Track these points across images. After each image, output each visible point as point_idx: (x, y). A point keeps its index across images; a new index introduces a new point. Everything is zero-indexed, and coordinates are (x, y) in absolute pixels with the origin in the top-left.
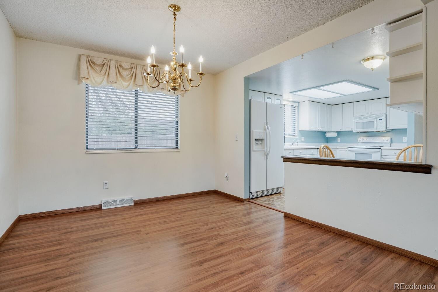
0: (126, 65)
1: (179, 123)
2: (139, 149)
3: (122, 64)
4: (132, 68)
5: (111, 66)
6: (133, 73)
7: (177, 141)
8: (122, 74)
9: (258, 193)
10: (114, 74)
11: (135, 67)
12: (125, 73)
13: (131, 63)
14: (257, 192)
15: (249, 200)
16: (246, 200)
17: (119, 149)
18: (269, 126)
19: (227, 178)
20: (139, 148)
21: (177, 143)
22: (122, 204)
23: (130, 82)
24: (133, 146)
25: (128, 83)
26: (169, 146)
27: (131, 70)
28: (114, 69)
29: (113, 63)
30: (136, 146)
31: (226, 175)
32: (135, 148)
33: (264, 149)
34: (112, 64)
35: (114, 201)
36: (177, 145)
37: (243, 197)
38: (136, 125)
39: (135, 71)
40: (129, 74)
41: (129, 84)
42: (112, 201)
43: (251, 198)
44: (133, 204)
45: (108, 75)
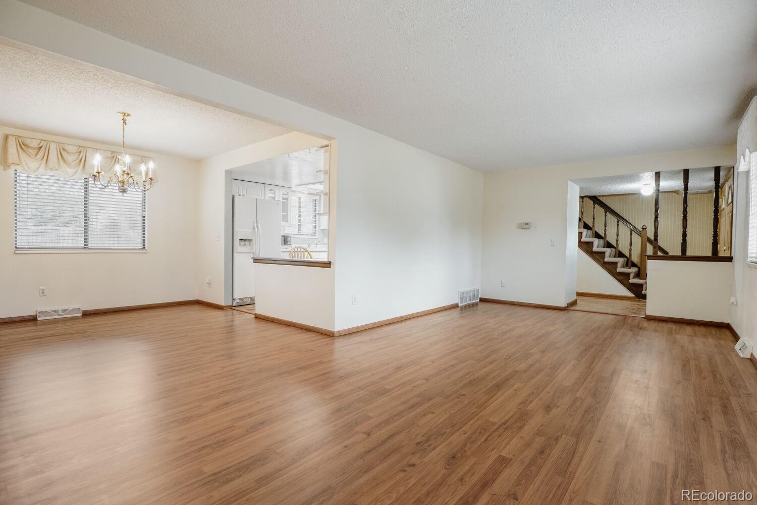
0: (71, 149)
1: (146, 218)
2: (89, 249)
3: (66, 147)
4: (80, 152)
5: (51, 150)
6: (81, 159)
7: (144, 240)
8: (66, 159)
9: (245, 300)
10: (55, 160)
11: (85, 152)
12: (70, 158)
13: (79, 146)
14: (243, 299)
15: (231, 307)
16: (226, 307)
17: (62, 248)
18: (259, 225)
19: (209, 284)
20: (90, 247)
21: (144, 242)
22: (66, 314)
23: (77, 168)
24: (83, 245)
25: (74, 171)
26: (132, 245)
27: (79, 155)
28: (55, 154)
29: (53, 147)
30: (85, 245)
31: (208, 280)
32: (85, 248)
33: (252, 251)
34: (51, 147)
35: (55, 311)
36: (144, 245)
37: (223, 304)
38: (85, 220)
39: (84, 156)
40: (77, 160)
41: (76, 172)
42: (52, 311)
43: (234, 304)
44: (81, 315)
45: (47, 160)
